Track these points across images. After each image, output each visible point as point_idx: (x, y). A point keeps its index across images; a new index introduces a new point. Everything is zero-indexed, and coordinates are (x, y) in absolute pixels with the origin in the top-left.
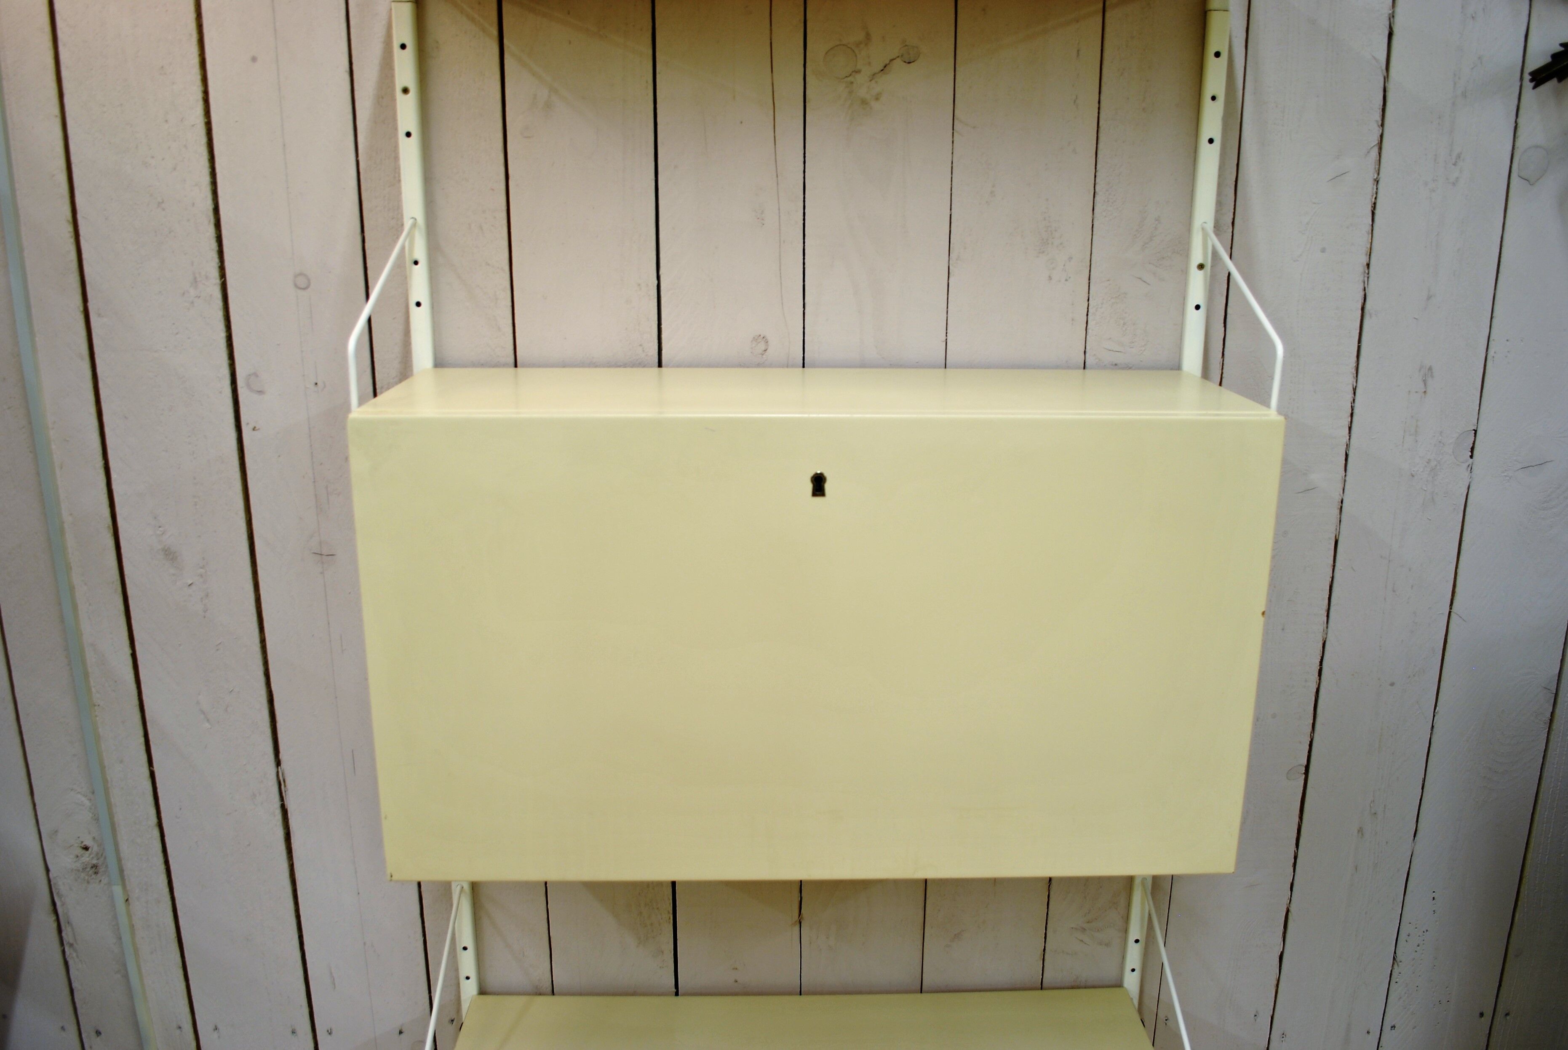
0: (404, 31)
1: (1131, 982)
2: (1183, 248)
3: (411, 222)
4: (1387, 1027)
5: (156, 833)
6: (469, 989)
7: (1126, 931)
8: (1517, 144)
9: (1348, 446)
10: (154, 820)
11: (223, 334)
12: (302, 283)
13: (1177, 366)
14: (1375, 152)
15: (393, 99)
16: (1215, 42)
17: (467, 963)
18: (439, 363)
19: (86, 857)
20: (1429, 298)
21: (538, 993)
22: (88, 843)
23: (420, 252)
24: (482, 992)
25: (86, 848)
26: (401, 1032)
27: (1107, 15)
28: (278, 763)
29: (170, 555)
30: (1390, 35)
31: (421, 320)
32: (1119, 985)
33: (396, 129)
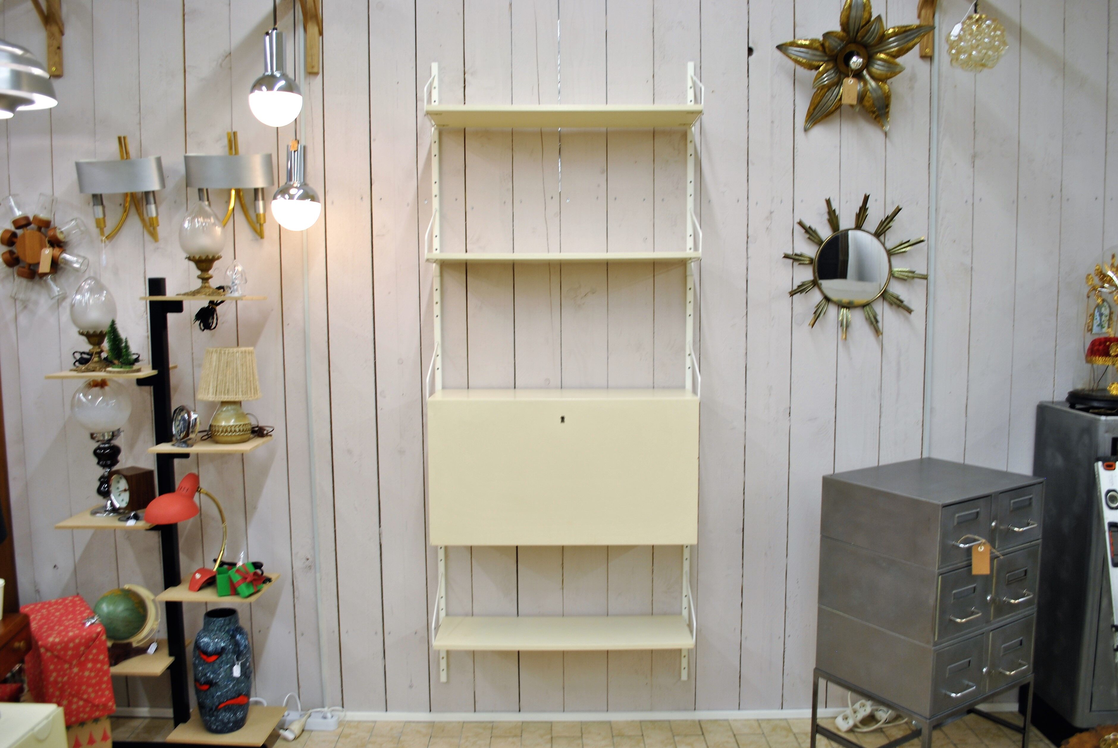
0: (437, 285)
1: (685, 613)
2: (683, 349)
3: (437, 344)
4: (787, 636)
5: (334, 553)
6: (443, 614)
7: (681, 593)
8: (793, 313)
9: (745, 413)
10: (334, 548)
11: (374, 378)
12: (401, 362)
13: (683, 387)
14: (745, 317)
15: (433, 306)
16: (690, 285)
17: (443, 605)
18: (444, 388)
19: (307, 563)
20: (768, 364)
21: (466, 615)
22: (309, 557)
23: (439, 352)
24: (447, 615)
25: (308, 559)
26: (416, 633)
27: (655, 277)
28: (380, 527)
29: (350, 452)
30: (747, 281)
31: (438, 374)
32: (681, 614)
33: (433, 314)
